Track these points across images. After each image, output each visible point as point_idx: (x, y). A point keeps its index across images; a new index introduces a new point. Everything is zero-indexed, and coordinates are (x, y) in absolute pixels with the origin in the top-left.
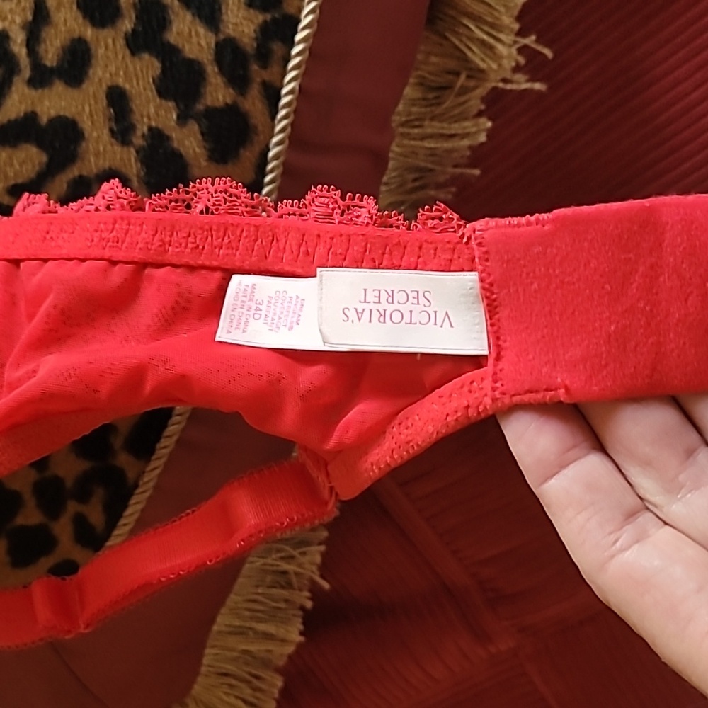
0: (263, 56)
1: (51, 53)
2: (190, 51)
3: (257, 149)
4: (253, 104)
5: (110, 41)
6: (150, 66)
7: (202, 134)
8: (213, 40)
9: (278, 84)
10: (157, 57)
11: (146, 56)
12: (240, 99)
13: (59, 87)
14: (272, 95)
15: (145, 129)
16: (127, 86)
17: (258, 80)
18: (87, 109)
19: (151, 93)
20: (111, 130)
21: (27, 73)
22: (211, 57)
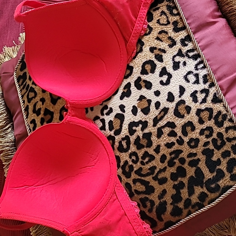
0: (193, 207)
1: (160, 176)
2: (182, 195)
3: (179, 218)
4: (185, 212)
5: (171, 183)
6: (174, 192)
7: (173, 209)
8: (188, 197)
9: (192, 212)
10: (176, 192)
11: (175, 190)
12: (184, 209)
13: (157, 182)
14: (189, 213)
15: (164, 200)
16: (167, 191)
17: (189, 209)
18: (158, 189)
19: (170, 195)
20: (159, 195)
21: (154, 176)
22: (185, 199)
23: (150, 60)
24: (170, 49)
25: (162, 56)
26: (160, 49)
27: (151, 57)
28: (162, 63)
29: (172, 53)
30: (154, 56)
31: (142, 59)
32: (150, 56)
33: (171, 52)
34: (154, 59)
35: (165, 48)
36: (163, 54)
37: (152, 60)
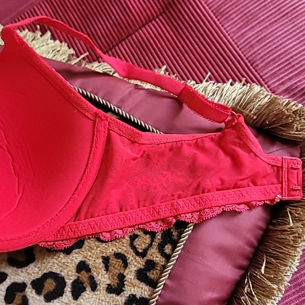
23: (63, 278)
24: (105, 291)
25: (84, 289)
26: (92, 278)
27: (68, 275)
28: (73, 301)
29: (100, 301)
30: (73, 278)
31: (56, 265)
32: (70, 273)
33: (101, 298)
34: (69, 282)
35: (99, 284)
36: (88, 289)
37: (66, 280)
